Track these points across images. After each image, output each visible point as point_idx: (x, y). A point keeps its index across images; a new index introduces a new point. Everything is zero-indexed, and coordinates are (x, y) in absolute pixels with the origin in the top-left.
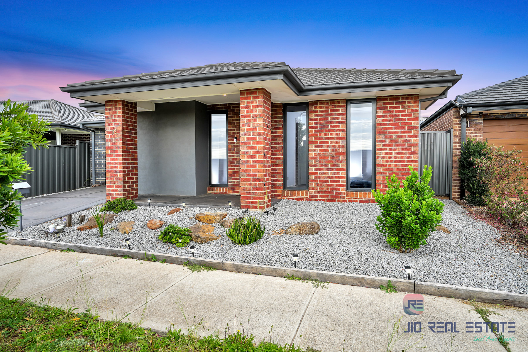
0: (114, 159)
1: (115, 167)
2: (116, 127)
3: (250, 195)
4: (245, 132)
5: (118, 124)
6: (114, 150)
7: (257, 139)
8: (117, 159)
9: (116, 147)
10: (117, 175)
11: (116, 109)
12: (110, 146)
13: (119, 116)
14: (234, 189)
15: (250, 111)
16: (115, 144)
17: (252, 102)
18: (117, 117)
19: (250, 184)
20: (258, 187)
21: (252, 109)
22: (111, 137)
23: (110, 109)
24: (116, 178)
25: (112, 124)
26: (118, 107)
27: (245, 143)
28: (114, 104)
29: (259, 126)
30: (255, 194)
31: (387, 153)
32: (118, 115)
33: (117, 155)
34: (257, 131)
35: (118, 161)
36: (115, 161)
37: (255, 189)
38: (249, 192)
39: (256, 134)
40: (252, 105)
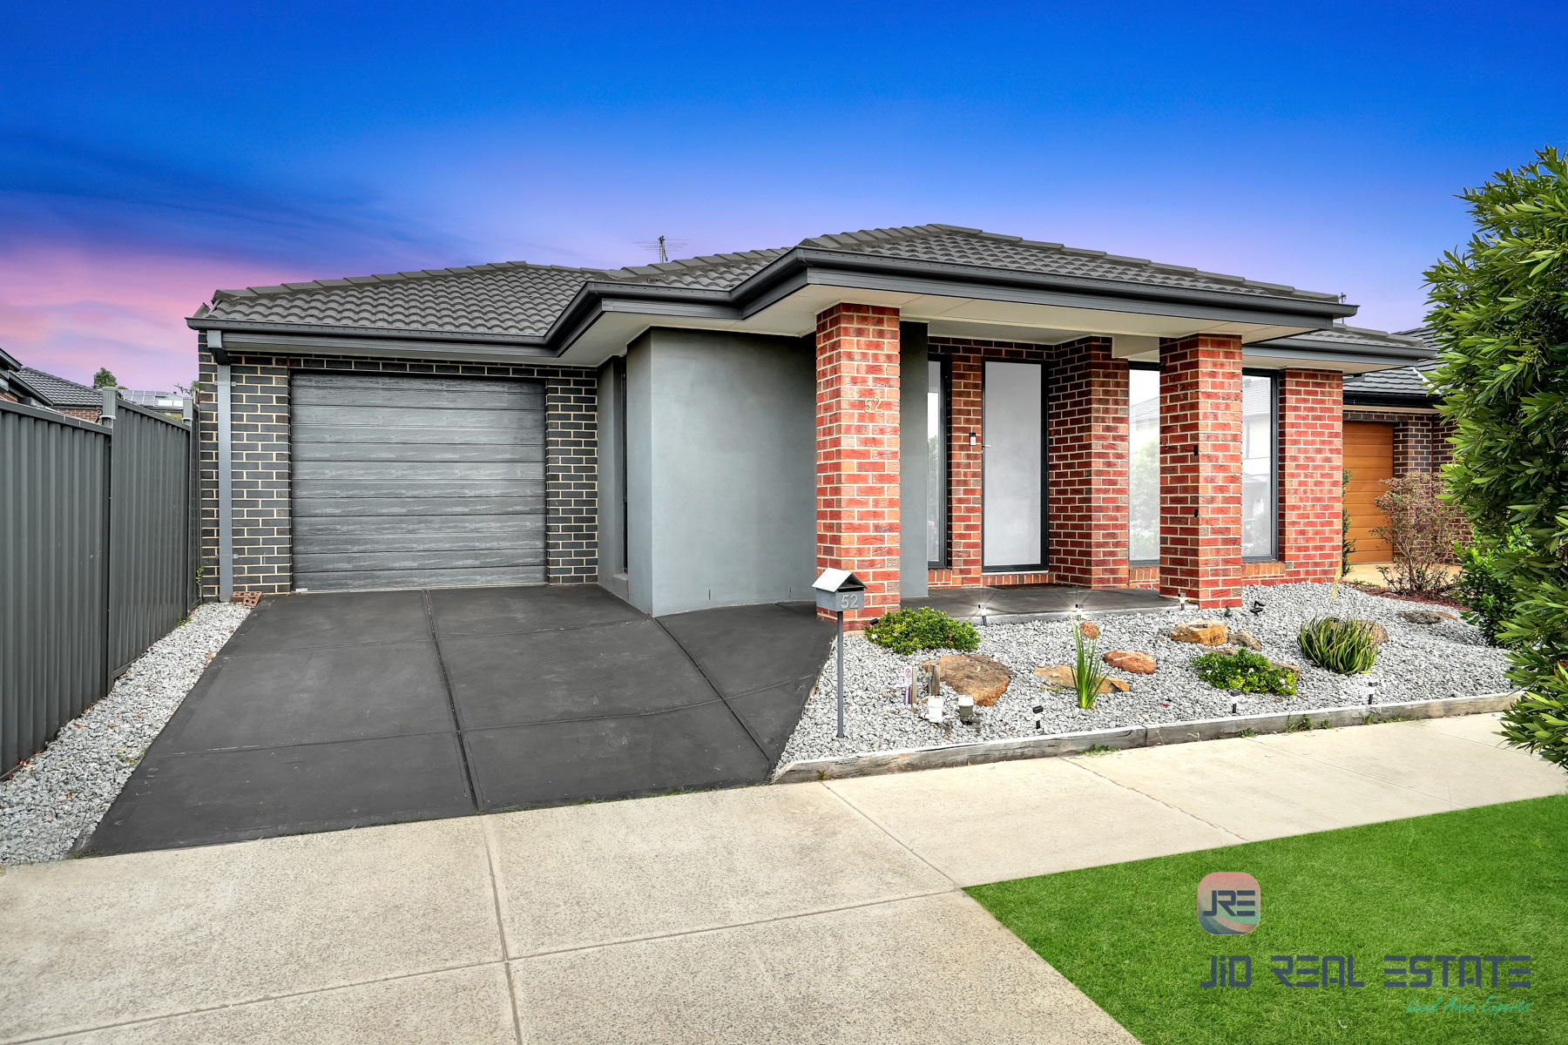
0: (869, 491)
1: (876, 515)
2: (878, 389)
3: (1218, 576)
4: (1209, 431)
5: (886, 381)
6: (871, 460)
7: (1232, 448)
8: (881, 491)
9: (881, 454)
10: (881, 540)
11: (881, 334)
12: (856, 448)
13: (889, 358)
14: (969, 572)
15: (1218, 383)
16: (874, 441)
17: (1222, 365)
18: (882, 358)
19: (1218, 552)
20: (1232, 557)
21: (1221, 380)
22: (859, 420)
23: (860, 332)
24: (876, 550)
25: (864, 381)
26: (885, 327)
27: (1209, 458)
28: (873, 318)
29: (1234, 420)
30: (1226, 572)
31: (1301, 483)
32: (886, 352)
33: (882, 479)
34: (1232, 432)
35: (886, 496)
36: (873, 494)
37: (1227, 562)
38: (1216, 570)
39: (1230, 438)
40: (1221, 370)
